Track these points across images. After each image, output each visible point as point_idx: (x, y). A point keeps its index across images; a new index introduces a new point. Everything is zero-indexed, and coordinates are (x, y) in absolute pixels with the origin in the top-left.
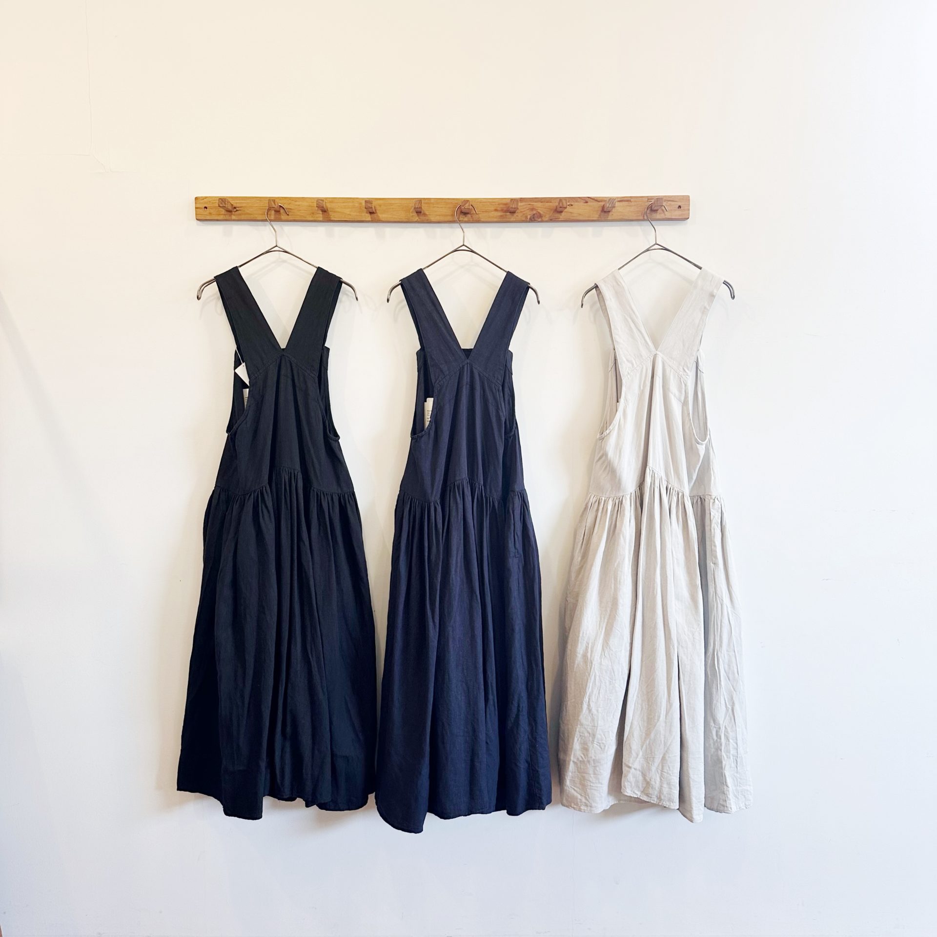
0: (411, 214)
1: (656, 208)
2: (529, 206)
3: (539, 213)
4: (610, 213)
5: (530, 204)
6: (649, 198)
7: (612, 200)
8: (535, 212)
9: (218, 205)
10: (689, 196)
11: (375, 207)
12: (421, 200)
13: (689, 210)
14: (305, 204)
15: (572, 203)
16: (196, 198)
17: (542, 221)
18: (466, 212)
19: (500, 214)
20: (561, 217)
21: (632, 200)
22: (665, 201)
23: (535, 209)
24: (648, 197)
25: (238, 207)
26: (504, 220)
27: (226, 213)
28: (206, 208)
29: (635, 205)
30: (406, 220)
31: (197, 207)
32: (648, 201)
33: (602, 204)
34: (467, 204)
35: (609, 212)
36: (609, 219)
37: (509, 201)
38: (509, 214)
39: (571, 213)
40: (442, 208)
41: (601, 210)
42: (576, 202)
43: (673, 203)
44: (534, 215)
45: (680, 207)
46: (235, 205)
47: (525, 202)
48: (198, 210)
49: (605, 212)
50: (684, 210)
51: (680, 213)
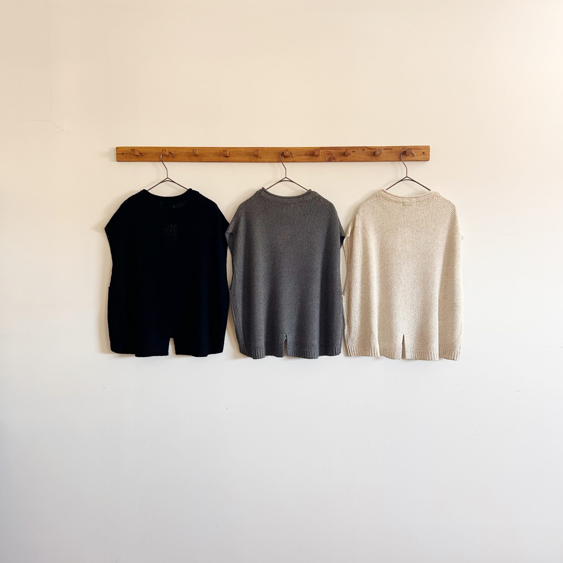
0: (252, 157)
1: (407, 154)
3: (333, 156)
4: (379, 157)
6: (404, 147)
7: (380, 148)
8: (330, 156)
9: (130, 152)
10: (429, 146)
11: (229, 153)
12: (258, 150)
13: (429, 155)
14: (186, 151)
15: (354, 151)
16: (117, 148)
17: (335, 161)
18: (287, 156)
19: (308, 157)
21: (393, 149)
22: (414, 149)
25: (143, 153)
26: (311, 161)
27: (135, 157)
28: (123, 154)
29: (394, 152)
30: (249, 161)
31: (117, 153)
34: (287, 152)
37: (314, 149)
38: (314, 157)
40: (272, 153)
43: (419, 151)
44: (330, 157)
45: (423, 153)
46: (141, 152)
47: (325, 149)
48: (118, 155)
50: (426, 155)
51: (424, 157)
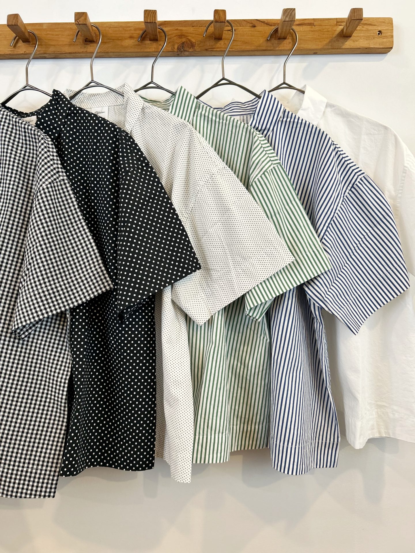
2: (176, 31)
3: (189, 40)
5: (177, 30)
8: (184, 40)
13: (392, 37)
20: (220, 46)
21: (315, 23)
23: (185, 36)
24: (337, 19)
29: (320, 30)
32: (336, 25)
35: (285, 39)
38: (149, 42)
42: (241, 26)
43: (370, 28)
44: (183, 43)
45: (380, 32)
47: (172, 26)
50: (386, 37)
51: (381, 40)
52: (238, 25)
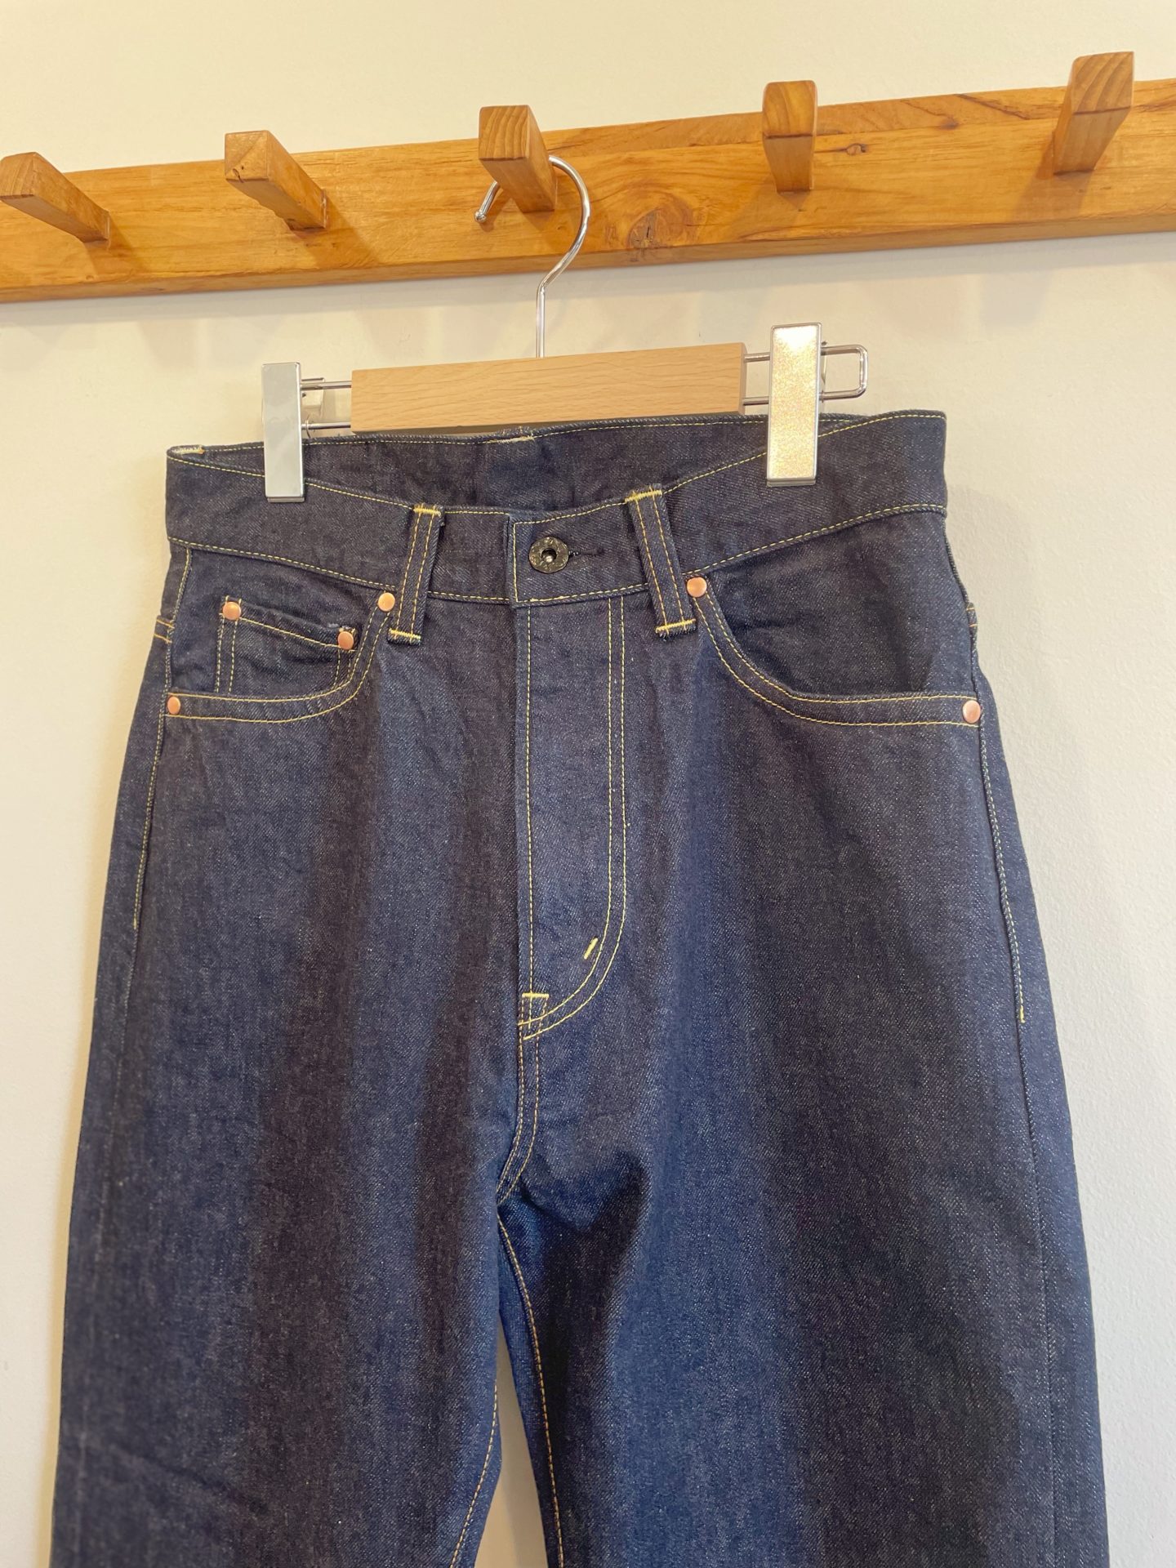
2: (624, 167)
5: (630, 161)
20: (801, 219)
23: (660, 186)
33: (1046, 127)
35: (1086, 170)
36: (1085, 212)
39: (859, 191)
41: (1038, 162)
42: (892, 129)
49: (1060, 173)
52: (881, 124)
